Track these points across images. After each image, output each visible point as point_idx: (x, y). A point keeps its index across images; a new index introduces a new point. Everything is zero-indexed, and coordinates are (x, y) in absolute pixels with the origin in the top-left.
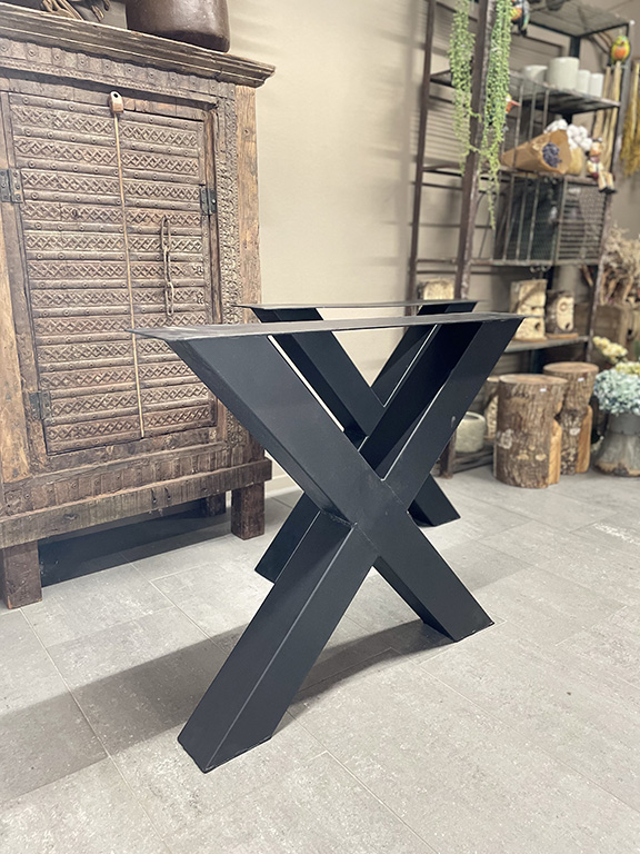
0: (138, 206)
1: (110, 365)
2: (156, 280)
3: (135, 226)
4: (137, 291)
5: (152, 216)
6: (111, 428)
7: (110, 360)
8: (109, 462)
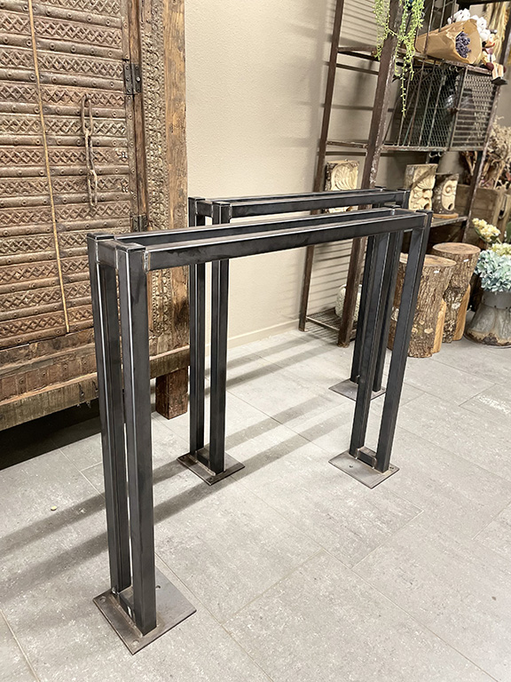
0: (55, 82)
1: (31, 261)
2: (77, 167)
3: (53, 106)
4: (57, 179)
5: (71, 94)
6: (33, 325)
7: (30, 255)
8: (34, 360)
